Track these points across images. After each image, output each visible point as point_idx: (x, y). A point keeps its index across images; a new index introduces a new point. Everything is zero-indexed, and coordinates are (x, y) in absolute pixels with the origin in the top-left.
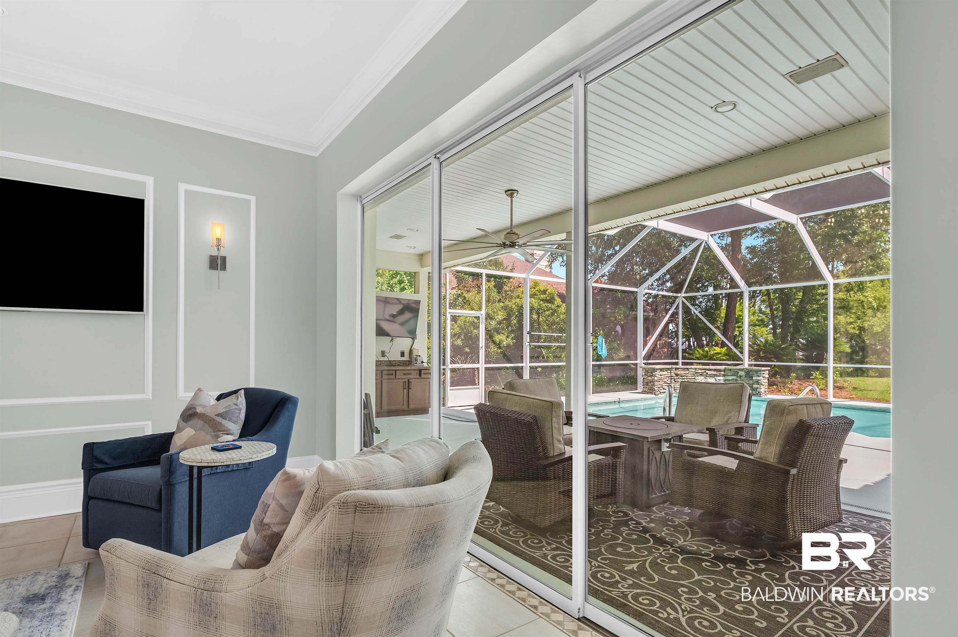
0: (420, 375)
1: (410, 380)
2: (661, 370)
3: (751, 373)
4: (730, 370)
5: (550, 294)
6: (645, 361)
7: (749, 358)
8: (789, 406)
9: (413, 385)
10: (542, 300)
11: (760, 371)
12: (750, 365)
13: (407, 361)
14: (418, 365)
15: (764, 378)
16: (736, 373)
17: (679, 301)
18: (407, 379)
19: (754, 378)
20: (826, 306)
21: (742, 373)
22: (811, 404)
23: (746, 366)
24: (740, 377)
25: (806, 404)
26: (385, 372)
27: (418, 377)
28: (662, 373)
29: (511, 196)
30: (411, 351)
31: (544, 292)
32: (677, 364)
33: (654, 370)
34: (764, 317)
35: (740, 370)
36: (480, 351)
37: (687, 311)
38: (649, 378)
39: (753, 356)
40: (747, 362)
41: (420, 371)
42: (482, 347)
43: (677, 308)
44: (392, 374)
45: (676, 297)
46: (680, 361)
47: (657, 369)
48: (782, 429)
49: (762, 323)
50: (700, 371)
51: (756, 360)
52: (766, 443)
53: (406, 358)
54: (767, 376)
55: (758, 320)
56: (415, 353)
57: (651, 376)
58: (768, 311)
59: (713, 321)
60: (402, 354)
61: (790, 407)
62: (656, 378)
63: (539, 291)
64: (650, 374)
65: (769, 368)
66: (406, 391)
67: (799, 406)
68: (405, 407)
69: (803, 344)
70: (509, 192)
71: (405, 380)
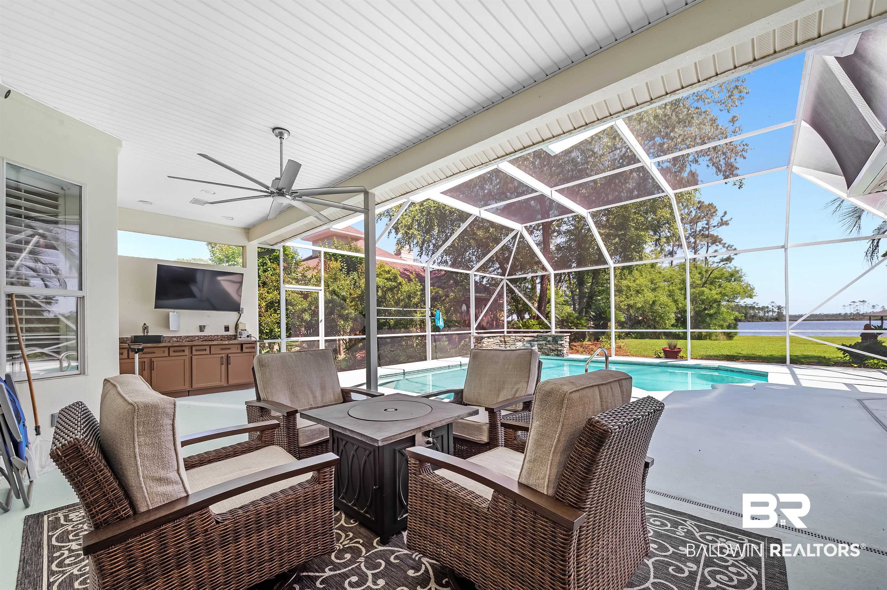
0: (242, 349)
1: (229, 355)
2: (488, 337)
3: (557, 338)
4: (541, 336)
5: (393, 273)
6: (477, 331)
7: (556, 326)
8: (571, 393)
9: (232, 360)
10: (386, 279)
11: (563, 336)
12: (556, 332)
13: (233, 335)
14: (243, 338)
15: (566, 341)
16: (545, 339)
17: (504, 282)
18: (226, 355)
19: (559, 342)
20: (609, 288)
21: (550, 339)
22: (605, 384)
23: (553, 333)
24: (549, 341)
25: (598, 385)
26: (194, 348)
27: (239, 351)
28: (489, 340)
29: (281, 136)
30: (237, 325)
31: (388, 272)
32: (503, 332)
33: (483, 338)
34: (568, 298)
35: (548, 336)
36: (320, 324)
37: (510, 291)
38: (479, 345)
39: (559, 325)
40: (554, 330)
41: (242, 345)
42: (321, 321)
43: (502, 287)
44: (206, 350)
45: (502, 280)
46: (505, 330)
47: (485, 337)
48: (559, 437)
49: (566, 303)
50: (519, 338)
51: (561, 328)
52: (535, 460)
53: (231, 332)
54: (568, 340)
55: (564, 301)
56: (241, 327)
57: (480, 343)
58: (570, 294)
59: (530, 299)
60: (227, 329)
61: (573, 395)
62: (484, 345)
63: (384, 271)
64: (479, 341)
65: (570, 334)
66: (224, 367)
67: (587, 390)
68: (224, 383)
69: (593, 316)
70: (277, 131)
71: (223, 355)
